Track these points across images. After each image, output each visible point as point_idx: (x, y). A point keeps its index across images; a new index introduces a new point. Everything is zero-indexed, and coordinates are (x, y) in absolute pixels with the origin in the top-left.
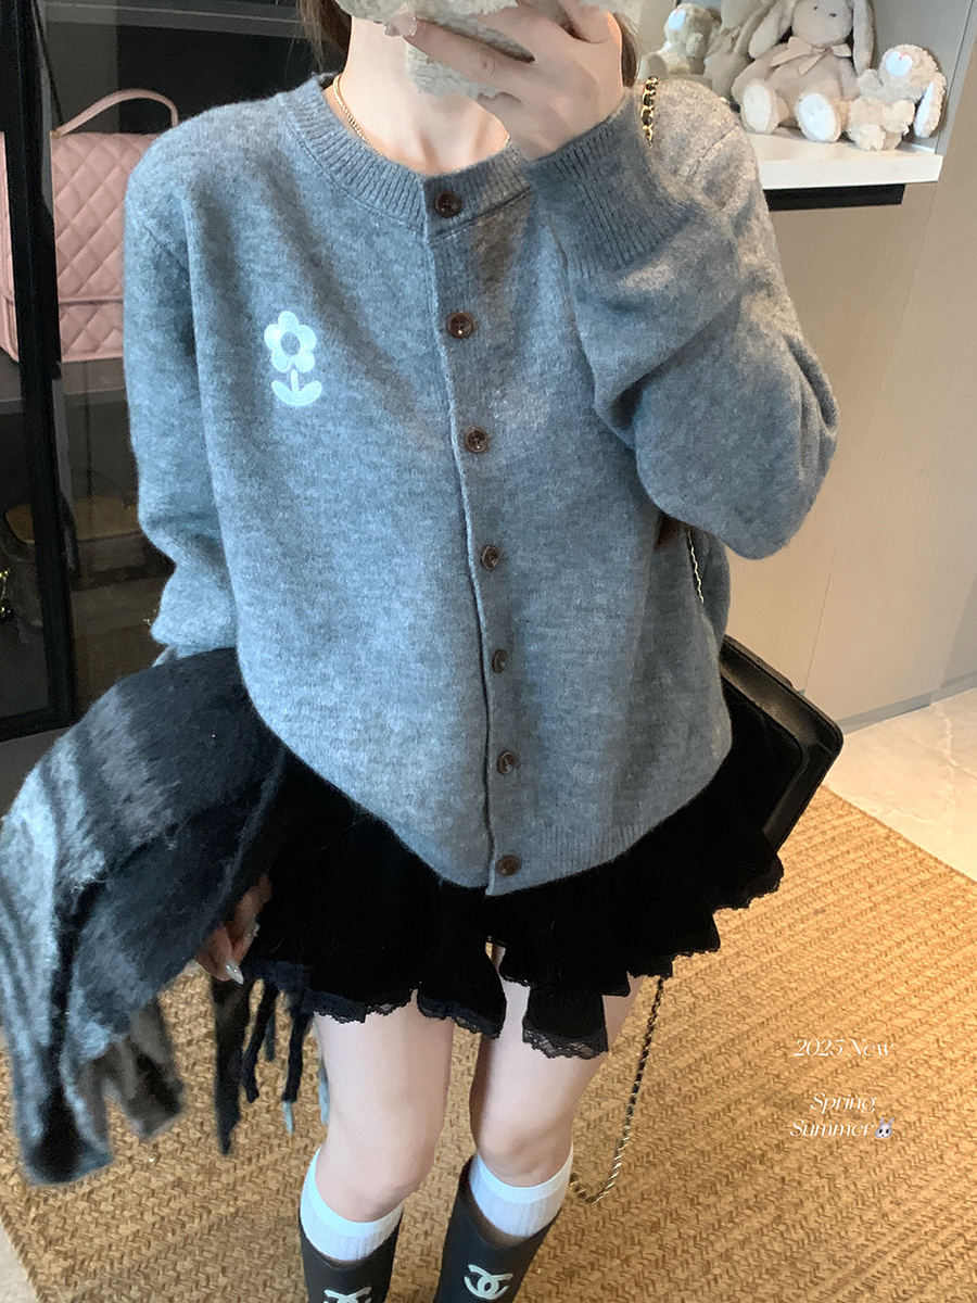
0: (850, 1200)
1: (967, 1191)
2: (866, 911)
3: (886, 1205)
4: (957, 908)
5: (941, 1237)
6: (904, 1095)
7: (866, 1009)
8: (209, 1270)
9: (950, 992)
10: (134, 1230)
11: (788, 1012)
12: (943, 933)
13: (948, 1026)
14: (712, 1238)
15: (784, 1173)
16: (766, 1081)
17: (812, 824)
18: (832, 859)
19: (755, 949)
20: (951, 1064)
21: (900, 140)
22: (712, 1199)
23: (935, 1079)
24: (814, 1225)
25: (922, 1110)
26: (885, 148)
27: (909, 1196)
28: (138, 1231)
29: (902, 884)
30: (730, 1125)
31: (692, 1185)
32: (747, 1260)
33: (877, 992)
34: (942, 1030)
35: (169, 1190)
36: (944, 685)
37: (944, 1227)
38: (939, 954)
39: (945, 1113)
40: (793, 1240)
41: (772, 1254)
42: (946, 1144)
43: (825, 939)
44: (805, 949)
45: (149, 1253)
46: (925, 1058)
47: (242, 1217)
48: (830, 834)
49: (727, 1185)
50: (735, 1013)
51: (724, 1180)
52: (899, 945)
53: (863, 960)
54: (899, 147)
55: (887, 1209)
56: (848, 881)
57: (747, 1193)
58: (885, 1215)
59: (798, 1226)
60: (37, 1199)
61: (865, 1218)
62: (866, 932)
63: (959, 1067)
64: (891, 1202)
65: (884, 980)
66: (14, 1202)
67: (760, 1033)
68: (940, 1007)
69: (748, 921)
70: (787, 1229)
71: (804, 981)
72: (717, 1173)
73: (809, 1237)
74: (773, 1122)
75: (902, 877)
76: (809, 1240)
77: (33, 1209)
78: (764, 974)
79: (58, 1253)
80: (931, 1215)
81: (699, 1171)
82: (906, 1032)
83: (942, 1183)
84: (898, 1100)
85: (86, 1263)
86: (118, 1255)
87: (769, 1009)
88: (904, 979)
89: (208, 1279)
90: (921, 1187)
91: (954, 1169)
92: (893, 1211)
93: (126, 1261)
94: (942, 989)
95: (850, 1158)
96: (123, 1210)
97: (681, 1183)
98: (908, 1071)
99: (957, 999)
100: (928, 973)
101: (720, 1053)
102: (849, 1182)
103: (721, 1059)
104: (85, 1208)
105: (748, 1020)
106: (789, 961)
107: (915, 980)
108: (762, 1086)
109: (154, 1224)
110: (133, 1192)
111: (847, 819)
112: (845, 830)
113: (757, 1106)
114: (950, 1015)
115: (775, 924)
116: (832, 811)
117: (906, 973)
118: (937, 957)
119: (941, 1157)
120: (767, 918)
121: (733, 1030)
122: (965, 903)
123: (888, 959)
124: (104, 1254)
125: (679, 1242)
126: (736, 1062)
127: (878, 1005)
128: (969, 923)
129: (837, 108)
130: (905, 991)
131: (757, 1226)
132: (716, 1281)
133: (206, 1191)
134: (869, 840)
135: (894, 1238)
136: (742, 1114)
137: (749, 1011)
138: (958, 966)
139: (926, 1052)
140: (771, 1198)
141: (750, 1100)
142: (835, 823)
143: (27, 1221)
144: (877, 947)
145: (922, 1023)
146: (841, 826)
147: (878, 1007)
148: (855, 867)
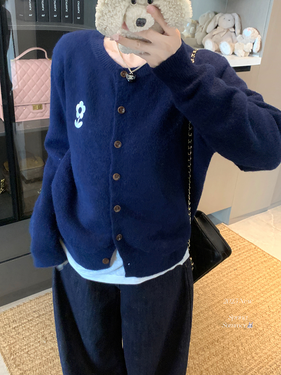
0: (243, 353)
1: (277, 350)
2: (249, 269)
3: (254, 355)
4: (274, 268)
5: (270, 364)
6: (259, 322)
7: (248, 297)
9: (272, 292)
10: (40, 362)
12: (271, 275)
13: (272, 302)
14: (203, 364)
15: (224, 345)
17: (234, 244)
18: (239, 254)
19: (217, 280)
20: (272, 313)
21: (249, 54)
22: (203, 353)
23: (268, 318)
24: (233, 360)
25: (264, 327)
26: (245, 56)
27: (260, 352)
29: (259, 261)
30: (208, 331)
31: (197, 349)
33: (251, 292)
34: (270, 303)
35: (50, 351)
36: (272, 205)
37: (270, 361)
38: (269, 281)
39: (271, 327)
40: (226, 365)
41: (220, 369)
42: (271, 337)
43: (237, 277)
44: (231, 280)
45: (44, 369)
46: (265, 311)
48: (239, 247)
49: (207, 349)
50: (210, 299)
51: (207, 347)
52: (258, 279)
53: (247, 283)
54: (249, 56)
55: (254, 356)
56: (244, 261)
57: (213, 351)
58: (253, 357)
59: (228, 361)
60: (13, 353)
61: (247, 358)
62: (248, 275)
63: (275, 314)
64: (255, 354)
65: (254, 289)
66: (7, 355)
67: (218, 305)
68: (269, 296)
69: (215, 273)
70: (225, 361)
71: (231, 290)
72: (205, 345)
73: (231, 364)
75: (259, 259)
76: (231, 365)
77: (12, 356)
78: (219, 288)
79: (19, 369)
80: (266, 357)
81: (199, 345)
82: (259, 304)
83: (270, 348)
84: (257, 324)
85: (26, 372)
86: (35, 369)
87: (220, 297)
88: (259, 289)
90: (264, 349)
91: (273, 344)
92: (255, 356)
93: (37, 370)
94: (270, 292)
95: (243, 341)
96: (37, 357)
97: (194, 348)
98: (260, 315)
99: (274, 294)
100: (266, 287)
101: (206, 310)
102: (242, 348)
103: (206, 312)
104: (26, 356)
105: (214, 301)
106: (226, 284)
107: (262, 289)
108: (218, 320)
109: (45, 360)
110: (40, 351)
111: (244, 243)
112: (243, 246)
113: (216, 325)
114: (272, 299)
115: (222, 273)
116: (239, 241)
117: (260, 287)
118: (269, 282)
119: (269, 340)
120: (220, 272)
121: (210, 304)
122: (277, 267)
123: (255, 283)
124: (31, 369)
125: (193, 366)
126: (210, 313)
127: (252, 296)
128: (278, 272)
129: (231, 46)
130: (259, 292)
131: (216, 360)
134: (250, 249)
135: (256, 364)
136: (212, 328)
137: (215, 298)
138: (274, 285)
139: (265, 310)
140: (220, 352)
141: (214, 324)
142: (241, 244)
143: (10, 359)
144: (252, 279)
145: (264, 301)
146: (242, 245)
147: (252, 297)
148: (246, 257)
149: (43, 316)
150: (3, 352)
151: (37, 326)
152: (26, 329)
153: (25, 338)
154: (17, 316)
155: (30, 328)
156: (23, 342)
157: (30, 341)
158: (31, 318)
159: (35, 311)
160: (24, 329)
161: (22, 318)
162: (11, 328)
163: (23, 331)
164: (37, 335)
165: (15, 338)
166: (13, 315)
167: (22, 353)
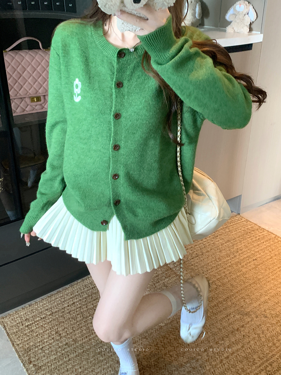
0: (264, 340)
2: (269, 259)
3: (275, 341)
7: (269, 286)
8: (76, 367)
10: (55, 358)
11: (245, 288)
14: (223, 353)
15: (244, 334)
16: (238, 308)
17: (252, 235)
18: (259, 245)
19: (235, 271)
22: (223, 342)
24: (253, 347)
28: (56, 358)
30: (228, 321)
31: (216, 338)
32: (233, 359)
33: (272, 281)
35: (64, 346)
40: (247, 352)
41: (241, 357)
43: (256, 267)
44: (250, 270)
45: (59, 364)
47: (85, 353)
48: (258, 238)
49: (227, 338)
50: (229, 289)
51: (226, 336)
53: (268, 273)
56: (263, 251)
57: (233, 340)
59: (249, 348)
61: (269, 345)
62: (269, 265)
64: (277, 340)
65: (274, 278)
66: (21, 351)
67: (237, 295)
70: (245, 349)
71: (250, 280)
72: (224, 335)
73: (252, 351)
74: (241, 319)
78: (238, 278)
81: (218, 335)
85: (42, 367)
86: (50, 364)
87: (239, 288)
89: (76, 370)
93: (53, 366)
96: (51, 352)
97: (213, 338)
102: (264, 335)
103: (225, 302)
104: (41, 352)
105: (233, 291)
106: (245, 274)
110: (54, 347)
111: (263, 233)
115: (241, 264)
120: (239, 262)
121: (228, 294)
123: (276, 272)
124: (46, 364)
125: (213, 354)
126: (229, 303)
131: (236, 349)
132: (224, 365)
133: (75, 346)
134: (270, 239)
136: (232, 318)
137: (233, 289)
140: (240, 341)
141: (234, 313)
144: (272, 269)
146: (261, 235)
147: (273, 286)
148: (266, 246)
149: (56, 314)
150: (17, 349)
151: (49, 323)
152: (39, 327)
153: (39, 335)
154: (29, 315)
155: (43, 325)
156: (37, 339)
157: (44, 338)
158: (44, 316)
159: (48, 309)
160: (37, 326)
161: (34, 317)
162: (24, 326)
163: (36, 329)
164: (51, 332)
165: (28, 336)
166: (26, 314)
167: (36, 349)
